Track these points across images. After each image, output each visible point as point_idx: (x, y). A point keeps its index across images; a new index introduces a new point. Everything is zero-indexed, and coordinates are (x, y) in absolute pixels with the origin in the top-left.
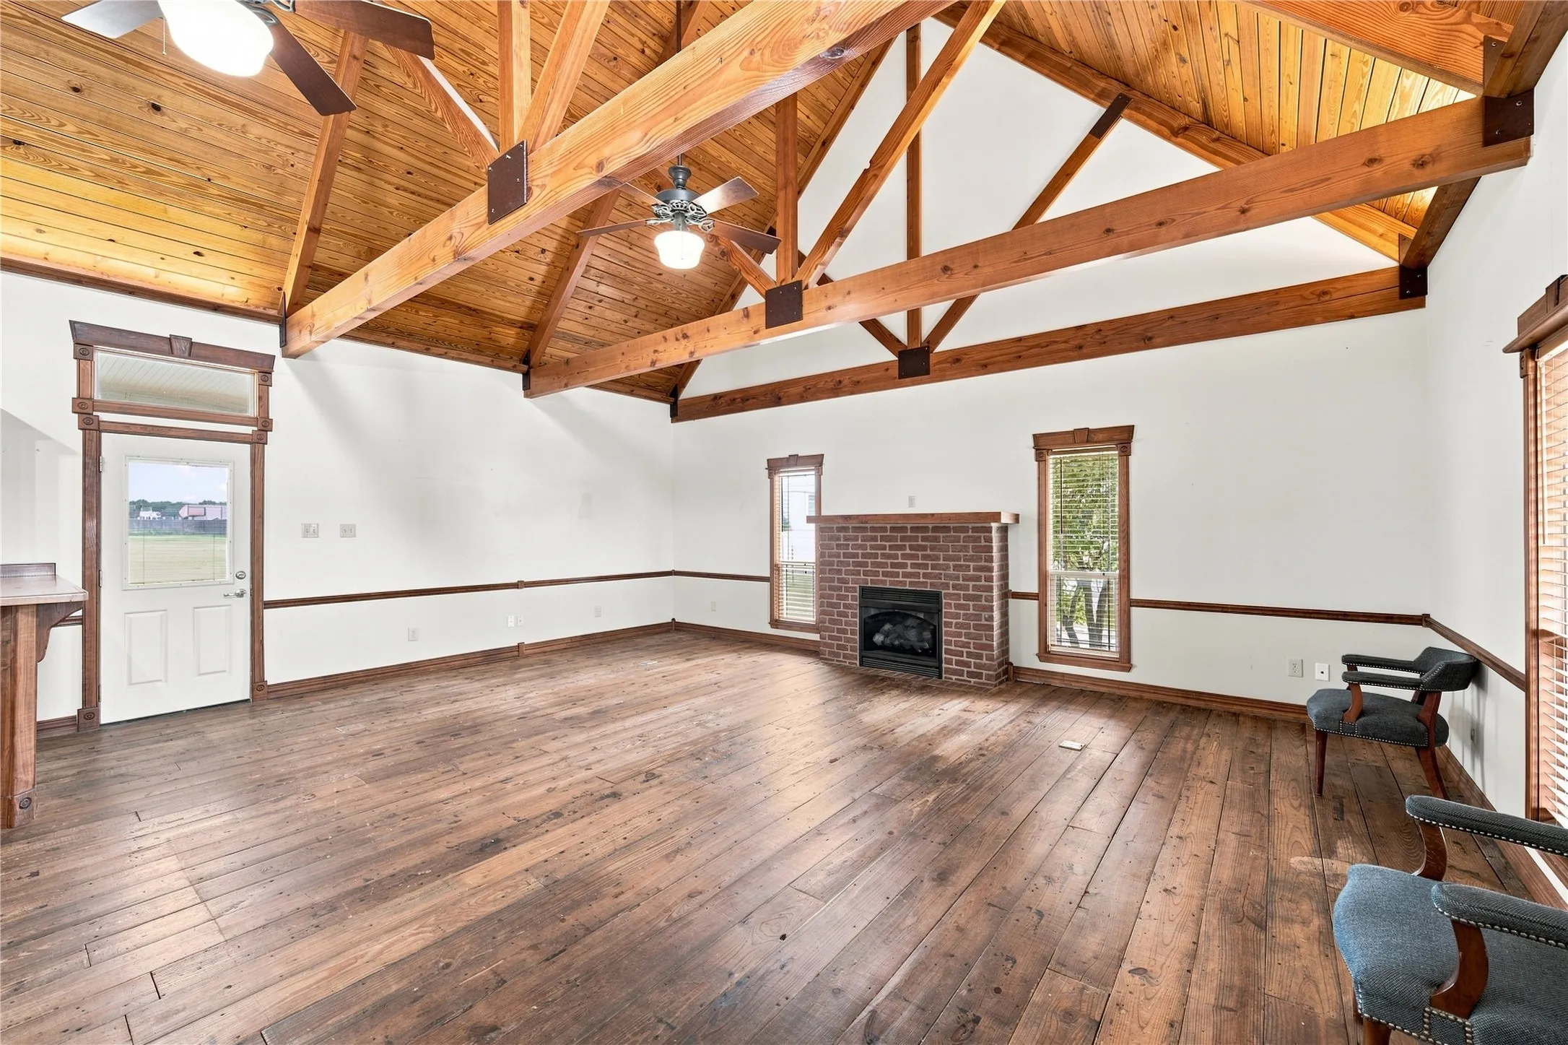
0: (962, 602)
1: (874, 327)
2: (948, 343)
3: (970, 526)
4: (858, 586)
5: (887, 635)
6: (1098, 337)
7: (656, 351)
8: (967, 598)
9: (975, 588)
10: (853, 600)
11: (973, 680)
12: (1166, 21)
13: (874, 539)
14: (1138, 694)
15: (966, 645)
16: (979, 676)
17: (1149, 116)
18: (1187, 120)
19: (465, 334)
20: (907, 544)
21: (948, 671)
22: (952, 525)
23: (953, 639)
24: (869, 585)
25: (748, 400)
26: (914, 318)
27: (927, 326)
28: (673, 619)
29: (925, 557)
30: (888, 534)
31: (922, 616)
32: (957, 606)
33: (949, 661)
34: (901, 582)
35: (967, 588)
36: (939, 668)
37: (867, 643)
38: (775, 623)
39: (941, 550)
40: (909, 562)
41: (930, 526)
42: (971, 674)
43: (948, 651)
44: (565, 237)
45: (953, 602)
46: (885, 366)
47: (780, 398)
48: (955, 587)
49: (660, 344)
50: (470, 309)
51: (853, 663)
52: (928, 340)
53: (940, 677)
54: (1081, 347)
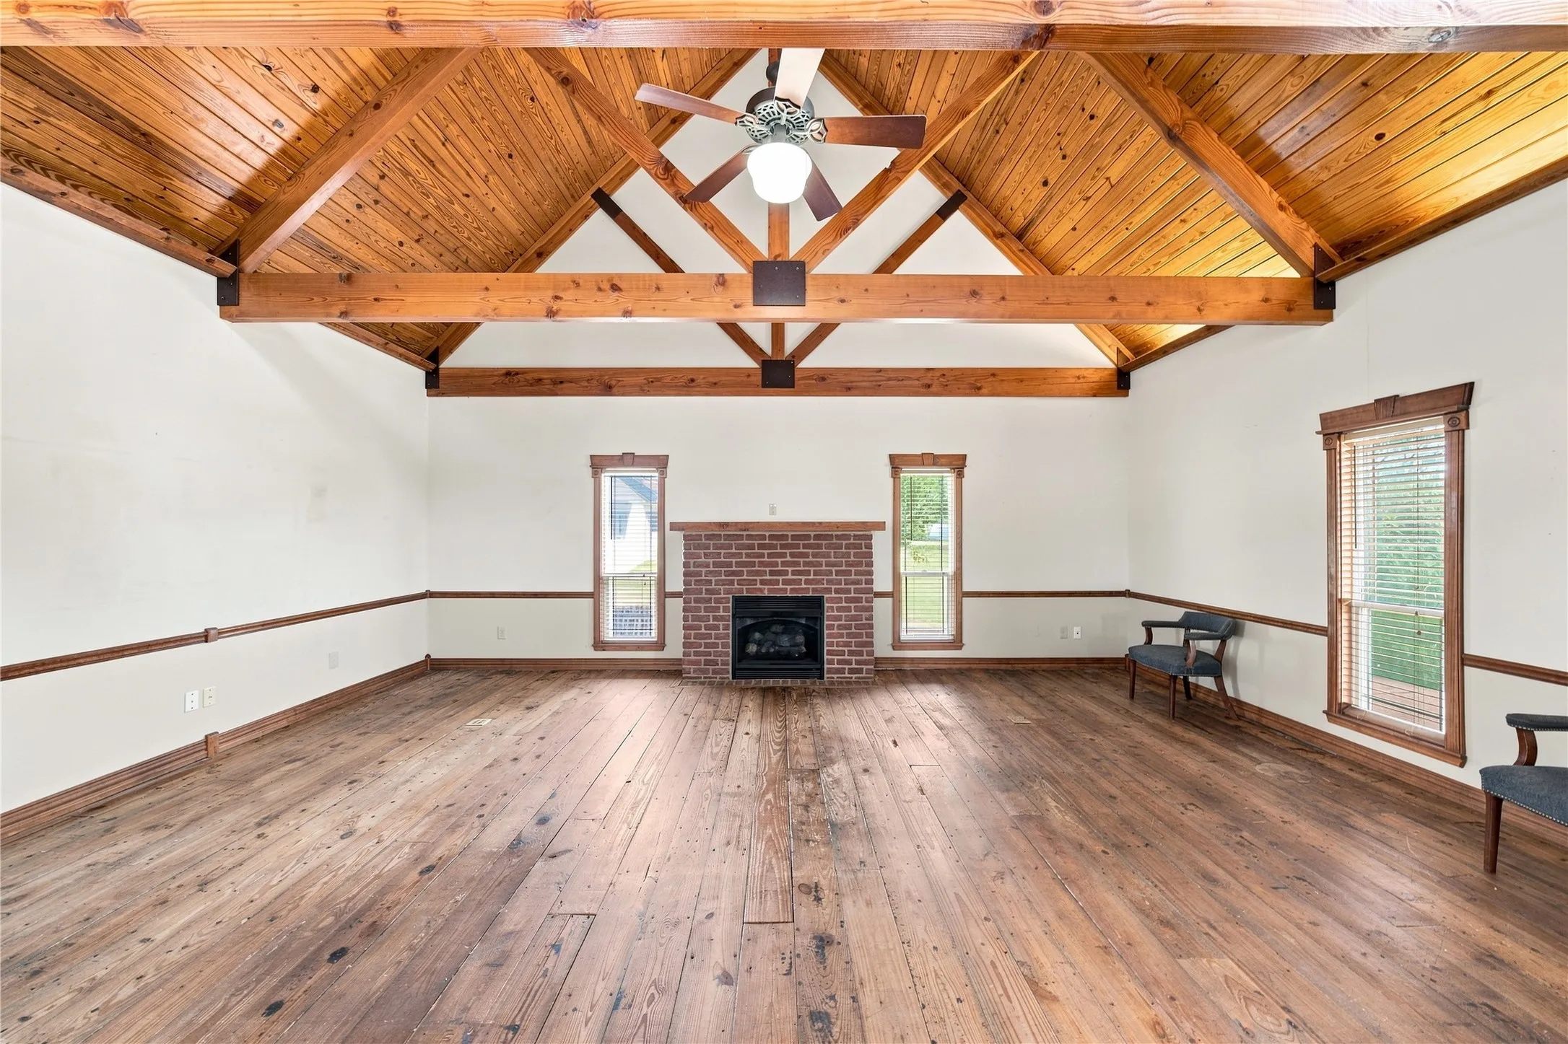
0: (844, 604)
1: (732, 330)
2: (811, 361)
3: (852, 533)
4: (731, 596)
5: (759, 644)
6: (941, 379)
7: (557, 298)
8: (848, 600)
9: (856, 591)
10: (726, 610)
11: (854, 676)
12: (1061, 149)
13: (751, 547)
14: (968, 666)
15: (847, 644)
16: (860, 671)
17: (979, 216)
18: (1003, 230)
19: (102, 171)
20: (788, 551)
21: (830, 671)
22: (834, 533)
23: (835, 640)
24: (745, 594)
25: (561, 382)
26: (778, 330)
27: (791, 343)
28: (428, 656)
29: (806, 564)
30: (767, 541)
31: (803, 621)
32: (839, 609)
33: (830, 660)
34: (781, 589)
35: (848, 591)
36: (822, 669)
37: (740, 654)
38: (599, 644)
39: (823, 556)
40: (790, 569)
41: (812, 534)
42: (852, 671)
43: (829, 653)
44: (358, 83)
45: (835, 605)
46: (747, 372)
47: (610, 387)
48: (837, 591)
49: (565, 289)
50: (135, 128)
51: (725, 678)
52: (793, 355)
53: (822, 677)
54: (929, 386)
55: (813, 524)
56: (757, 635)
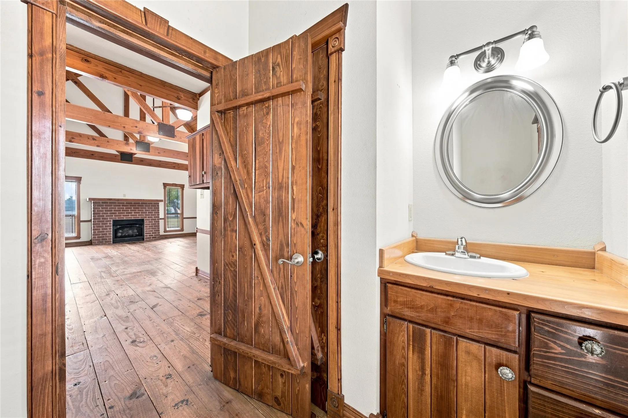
3: (153, 202)
4: (112, 220)
5: (122, 233)
9: (154, 217)
10: (110, 224)
13: (119, 206)
15: (151, 231)
20: (132, 207)
22: (148, 202)
23: (148, 230)
24: (117, 219)
29: (138, 210)
31: (138, 226)
33: (146, 236)
34: (130, 217)
36: (143, 238)
37: (115, 236)
39: (144, 208)
40: (133, 212)
42: (153, 237)
43: (146, 233)
45: (148, 221)
48: (148, 217)
51: (110, 243)
54: (174, 167)
55: (141, 200)
56: (120, 231)
